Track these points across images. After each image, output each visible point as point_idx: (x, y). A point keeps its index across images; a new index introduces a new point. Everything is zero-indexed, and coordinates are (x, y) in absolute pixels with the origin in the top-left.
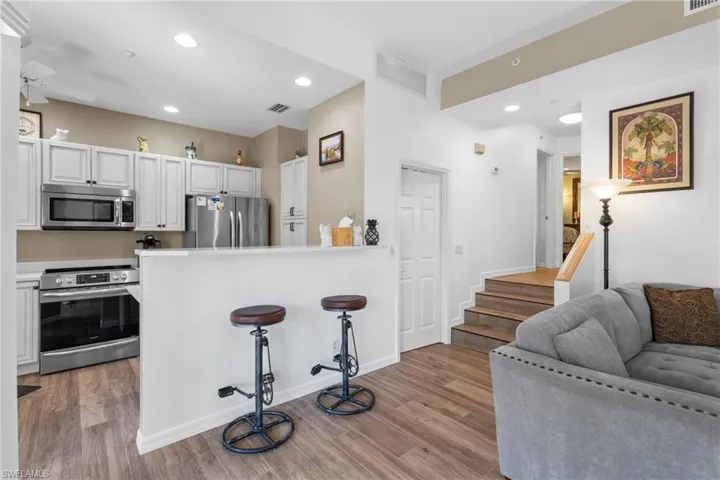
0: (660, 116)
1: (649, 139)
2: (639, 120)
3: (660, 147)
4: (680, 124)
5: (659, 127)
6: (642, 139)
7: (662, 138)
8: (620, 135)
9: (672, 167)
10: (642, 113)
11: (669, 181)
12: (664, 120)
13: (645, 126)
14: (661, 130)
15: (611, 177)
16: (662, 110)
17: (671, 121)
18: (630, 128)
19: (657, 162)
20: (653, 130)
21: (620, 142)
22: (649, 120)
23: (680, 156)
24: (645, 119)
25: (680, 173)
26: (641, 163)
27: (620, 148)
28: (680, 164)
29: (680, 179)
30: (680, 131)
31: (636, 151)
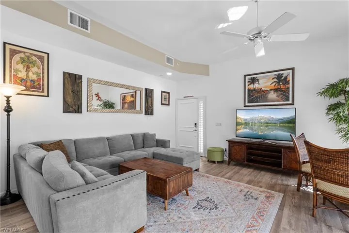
0: (34, 58)
1: (28, 67)
2: (22, 55)
3: (33, 74)
4: (43, 65)
5: (34, 63)
6: (24, 66)
7: (35, 69)
8: (11, 59)
9: (39, 84)
10: (25, 53)
11: (38, 92)
12: (35, 61)
13: (26, 60)
14: (34, 65)
15: (4, 82)
16: (35, 55)
17: (39, 62)
18: (17, 57)
19: (32, 81)
20: (30, 63)
21: (11, 63)
22: (28, 57)
23: (43, 80)
24: (26, 56)
25: (43, 89)
26: (23, 79)
27: (11, 67)
28: (43, 85)
29: (43, 92)
30: (43, 69)
31: (21, 71)
